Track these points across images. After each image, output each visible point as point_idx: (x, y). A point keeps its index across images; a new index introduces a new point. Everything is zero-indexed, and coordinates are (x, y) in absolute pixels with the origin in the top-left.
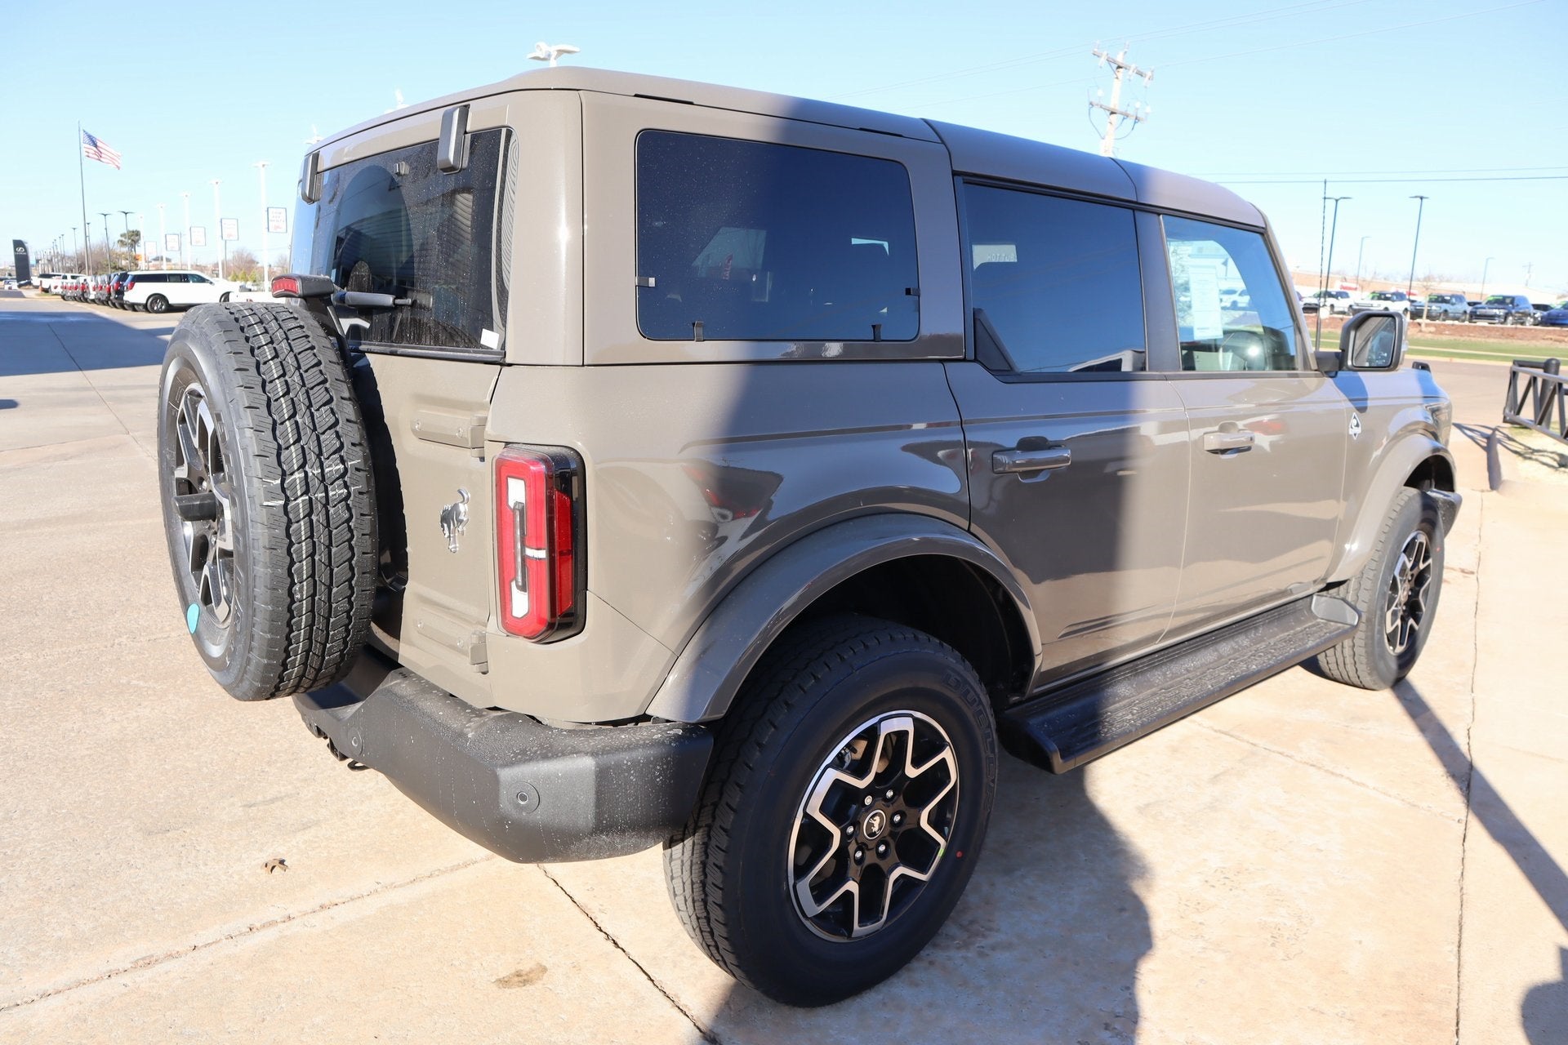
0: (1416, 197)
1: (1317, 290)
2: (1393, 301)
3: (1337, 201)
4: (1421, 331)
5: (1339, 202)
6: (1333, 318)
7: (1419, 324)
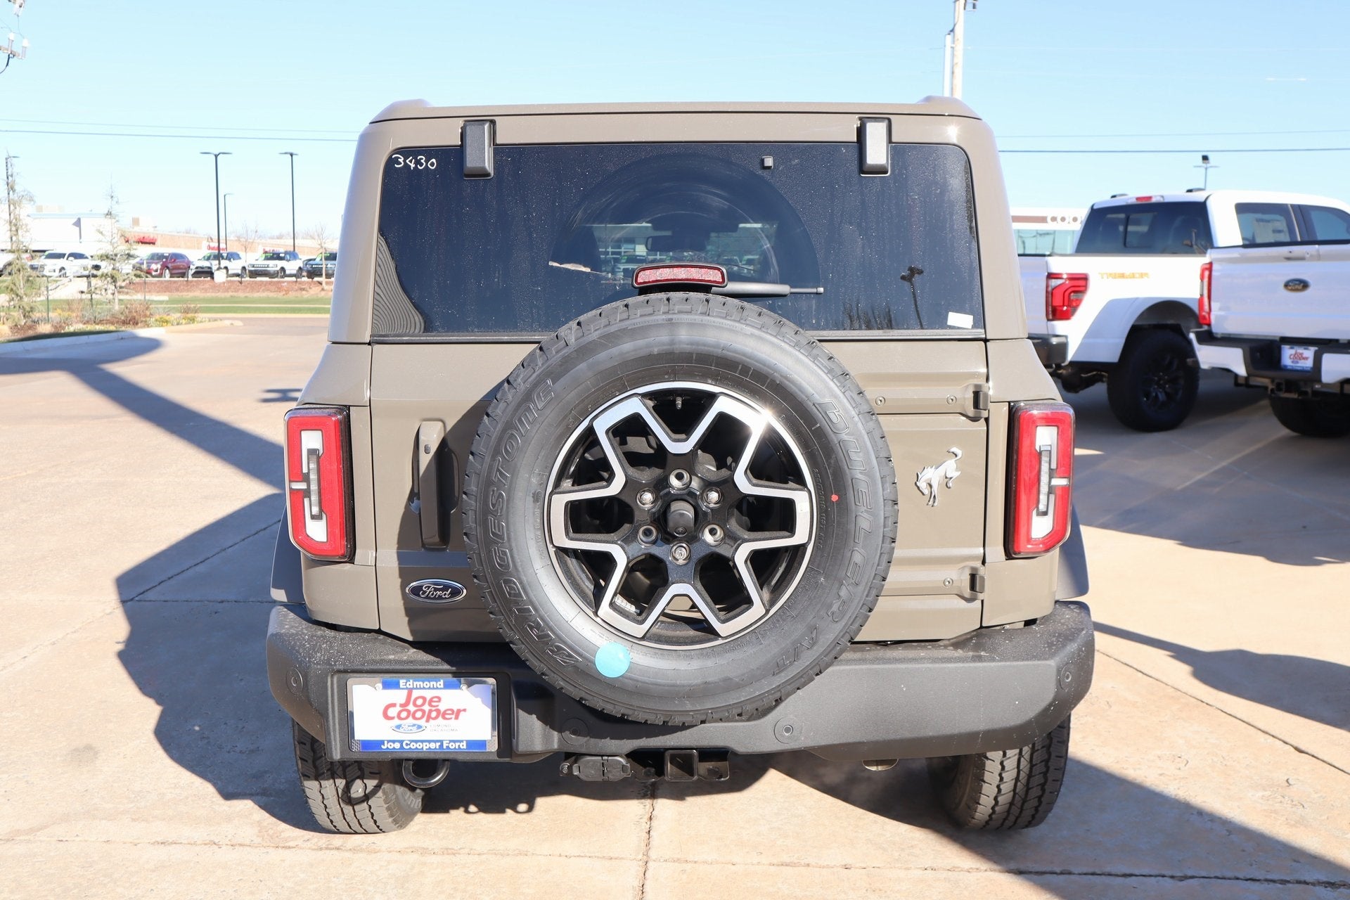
0: (286, 153)
1: (207, 252)
2: (288, 261)
3: (216, 156)
4: (323, 289)
5: (218, 157)
6: (231, 281)
7: (320, 283)
